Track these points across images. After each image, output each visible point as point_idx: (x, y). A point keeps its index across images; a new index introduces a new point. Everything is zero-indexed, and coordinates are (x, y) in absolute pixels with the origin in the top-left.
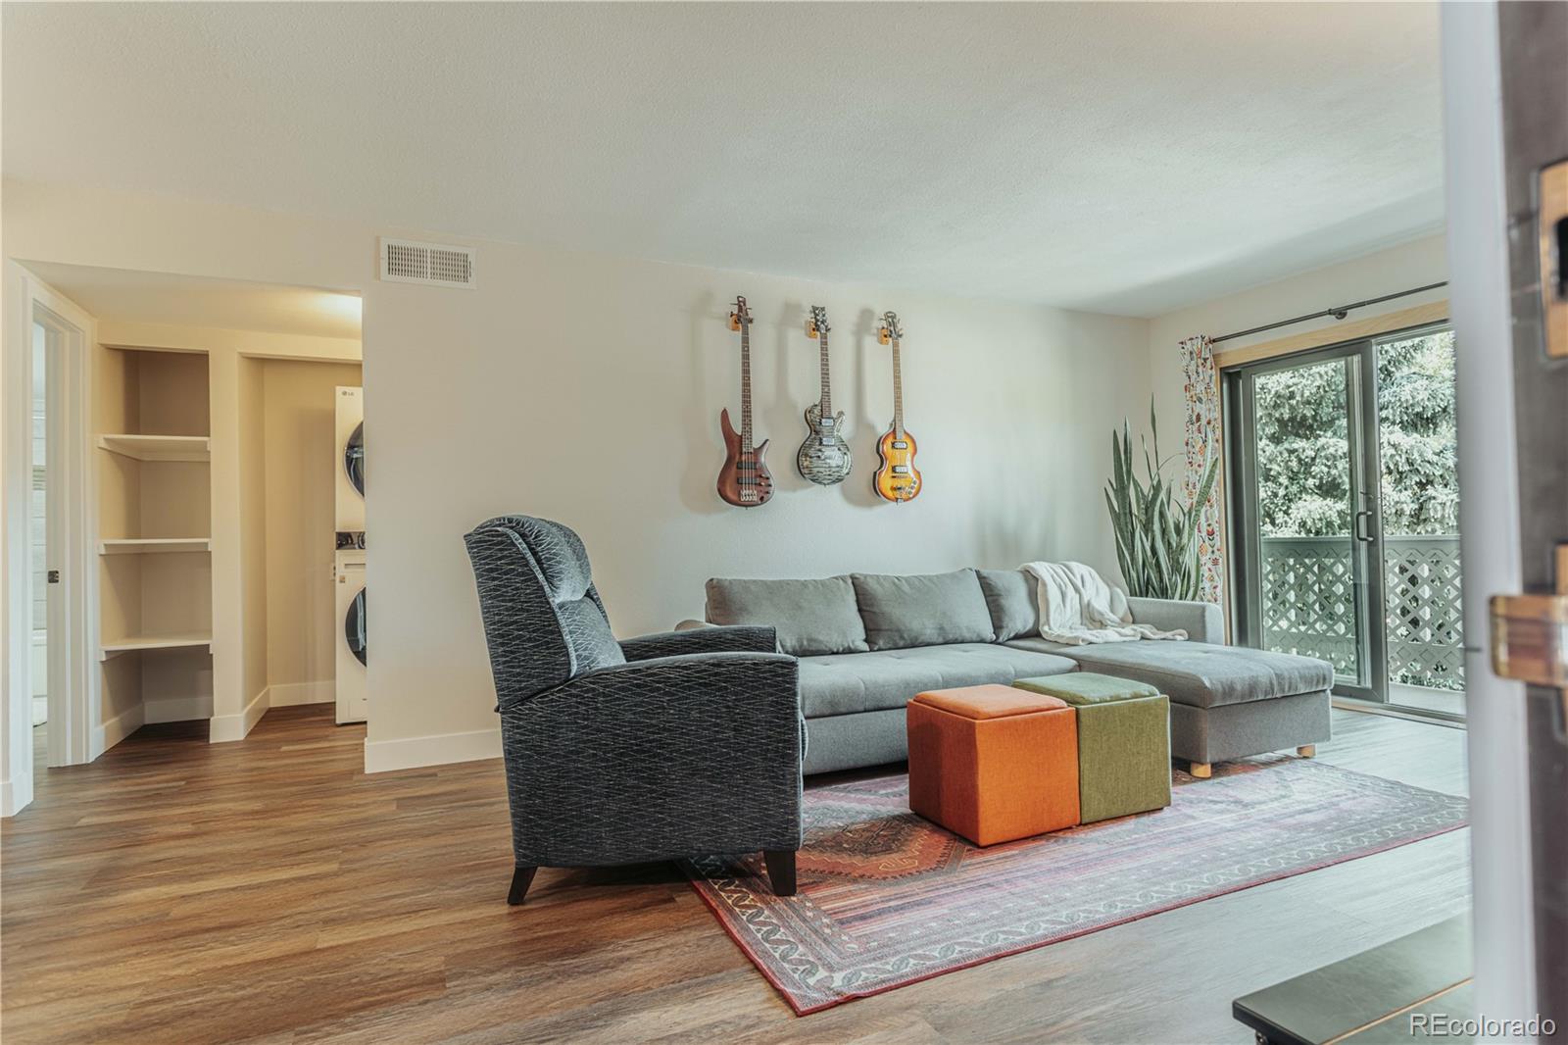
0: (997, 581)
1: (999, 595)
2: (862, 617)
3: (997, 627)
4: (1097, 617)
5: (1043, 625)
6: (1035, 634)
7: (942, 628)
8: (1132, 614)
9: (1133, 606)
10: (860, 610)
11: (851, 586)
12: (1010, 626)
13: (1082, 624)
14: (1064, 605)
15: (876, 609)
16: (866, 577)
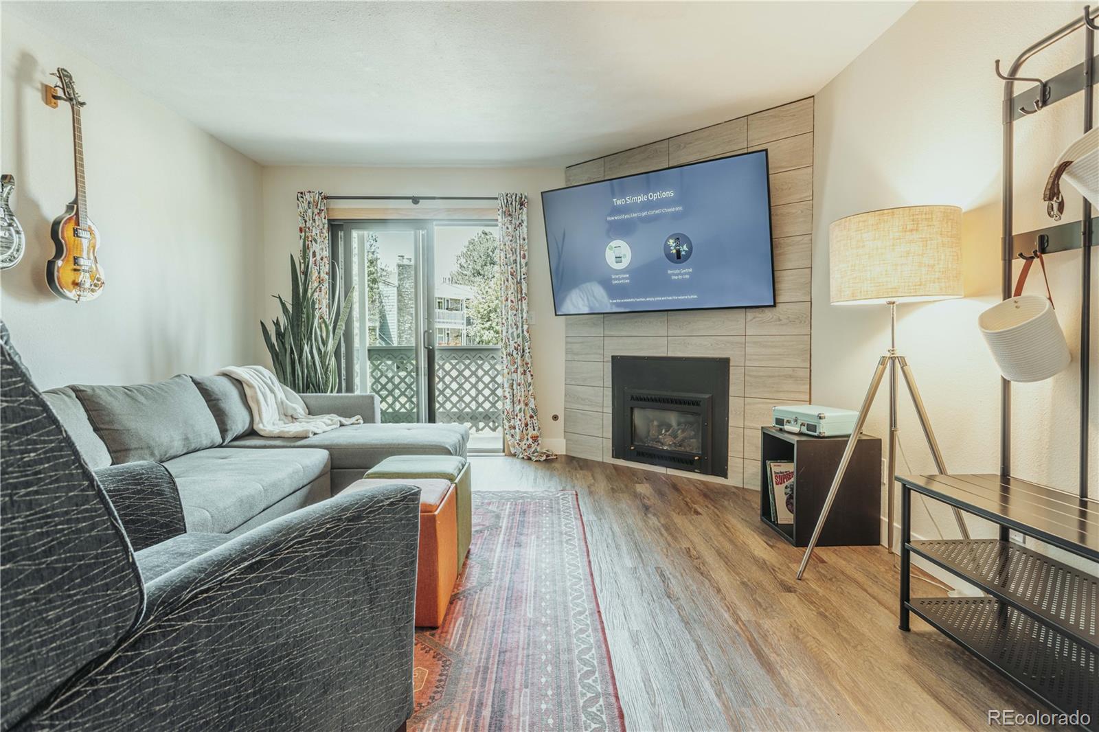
0: (212, 386)
1: (218, 400)
2: (101, 437)
3: (223, 431)
4: (290, 413)
5: (259, 423)
6: (251, 433)
7: (187, 439)
8: (308, 408)
9: (308, 401)
10: (96, 430)
11: (77, 400)
12: (233, 428)
13: (279, 420)
14: (268, 405)
15: (116, 426)
16: (93, 388)
